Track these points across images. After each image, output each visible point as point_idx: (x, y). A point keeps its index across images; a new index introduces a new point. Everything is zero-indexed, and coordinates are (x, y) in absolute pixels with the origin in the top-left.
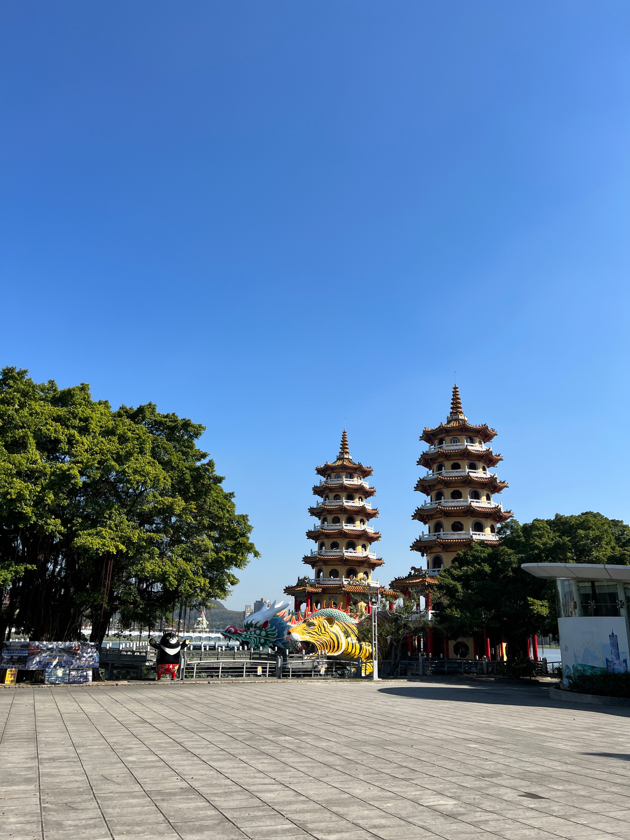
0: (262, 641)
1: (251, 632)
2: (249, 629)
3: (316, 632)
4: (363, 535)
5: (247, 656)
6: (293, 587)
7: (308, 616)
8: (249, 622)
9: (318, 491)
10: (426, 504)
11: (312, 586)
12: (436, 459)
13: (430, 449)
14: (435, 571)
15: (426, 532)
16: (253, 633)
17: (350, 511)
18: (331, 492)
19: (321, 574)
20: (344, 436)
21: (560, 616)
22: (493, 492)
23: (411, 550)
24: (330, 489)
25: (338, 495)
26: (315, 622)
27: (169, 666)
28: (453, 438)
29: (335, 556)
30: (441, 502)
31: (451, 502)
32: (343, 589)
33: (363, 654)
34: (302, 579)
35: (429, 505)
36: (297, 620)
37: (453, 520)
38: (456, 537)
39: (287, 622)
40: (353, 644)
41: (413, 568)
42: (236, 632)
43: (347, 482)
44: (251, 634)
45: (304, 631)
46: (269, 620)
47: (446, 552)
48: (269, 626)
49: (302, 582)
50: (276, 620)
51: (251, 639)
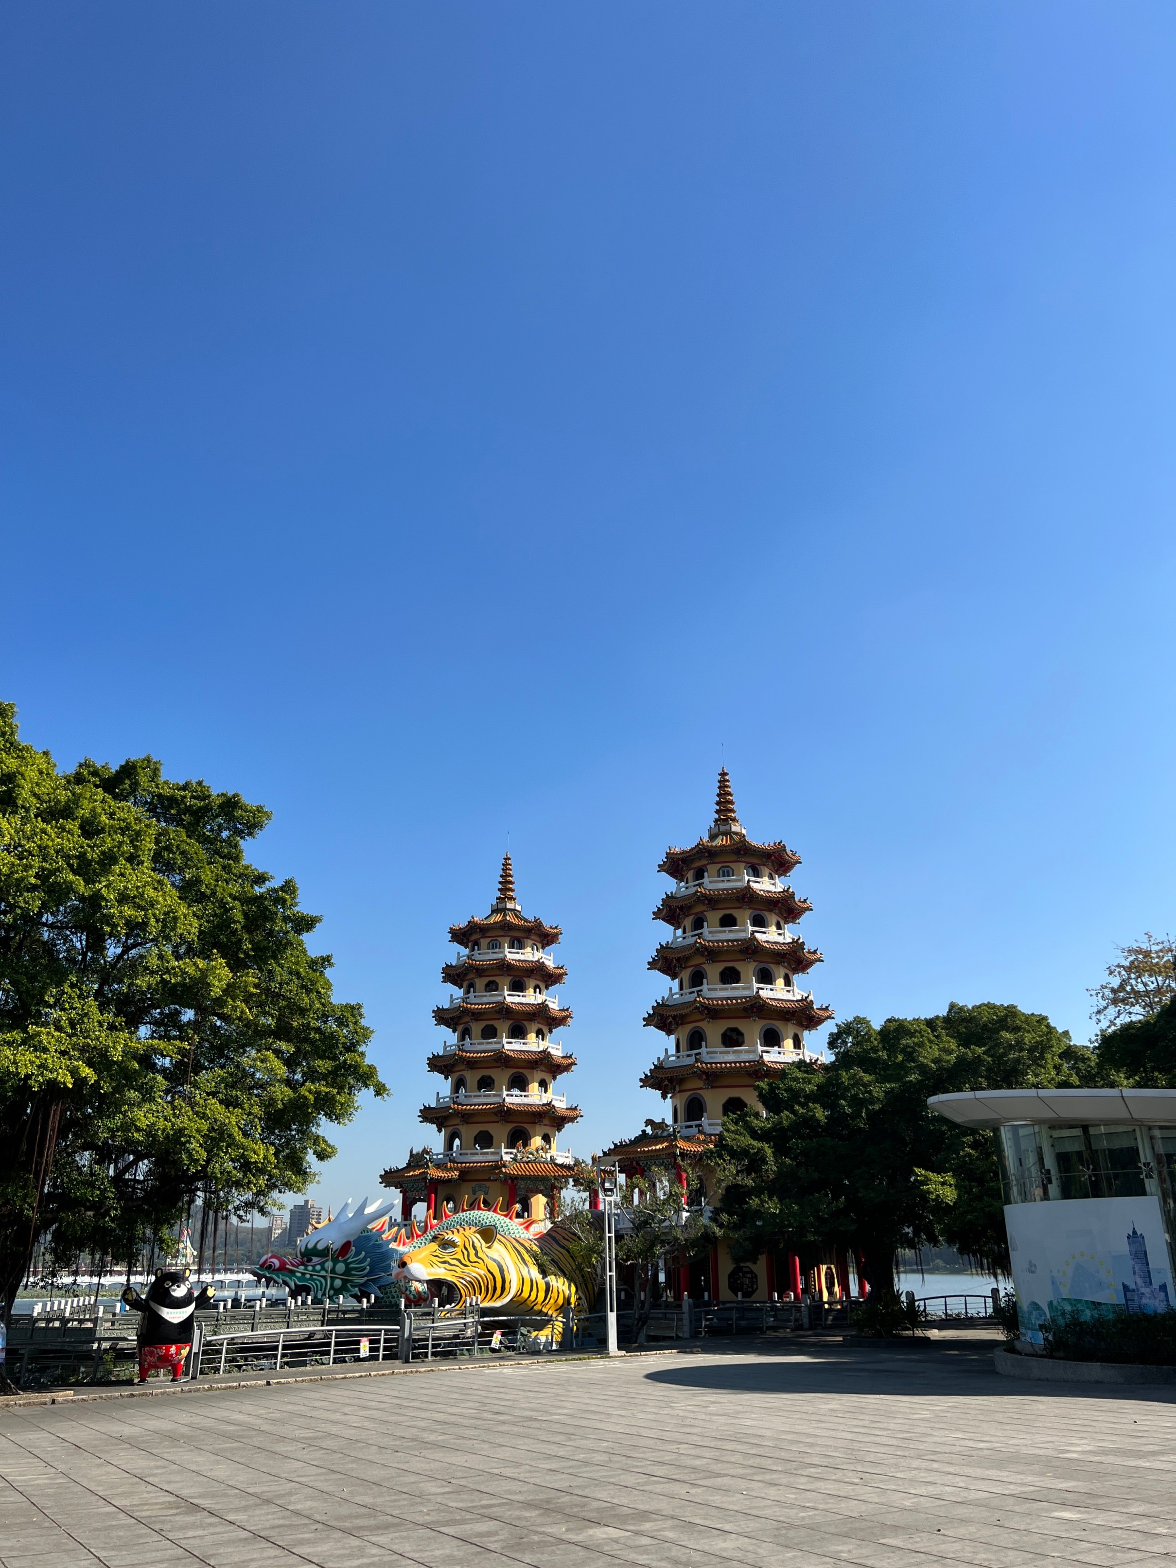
0: (338, 1283)
1: (314, 1266)
2: (310, 1260)
3: (459, 1261)
4: (541, 1059)
5: (316, 1318)
6: (398, 1170)
7: (431, 1227)
8: (310, 1246)
9: (452, 975)
10: (671, 994)
11: (439, 1166)
12: (690, 908)
13: (679, 888)
14: (690, 1127)
15: (672, 1051)
16: (318, 1267)
17: (518, 1012)
18: (481, 976)
19: (457, 1142)
20: (506, 867)
21: (1008, 1202)
22: (796, 971)
23: (641, 1087)
24: (477, 970)
25: (493, 982)
26: (457, 1238)
27: (168, 1350)
28: (723, 867)
29: (487, 1104)
30: (701, 991)
31: (721, 989)
32: (504, 1170)
33: (552, 1301)
34: (418, 1154)
35: (677, 996)
36: (408, 1238)
37: (723, 1025)
38: (731, 1058)
39: (389, 1242)
40: (532, 1281)
41: (649, 1122)
42: (282, 1268)
43: (512, 956)
44: (314, 1270)
45: (435, 1259)
46: (352, 1240)
47: (713, 1087)
48: (353, 1252)
49: (417, 1160)
50: (368, 1239)
51: (314, 1280)
